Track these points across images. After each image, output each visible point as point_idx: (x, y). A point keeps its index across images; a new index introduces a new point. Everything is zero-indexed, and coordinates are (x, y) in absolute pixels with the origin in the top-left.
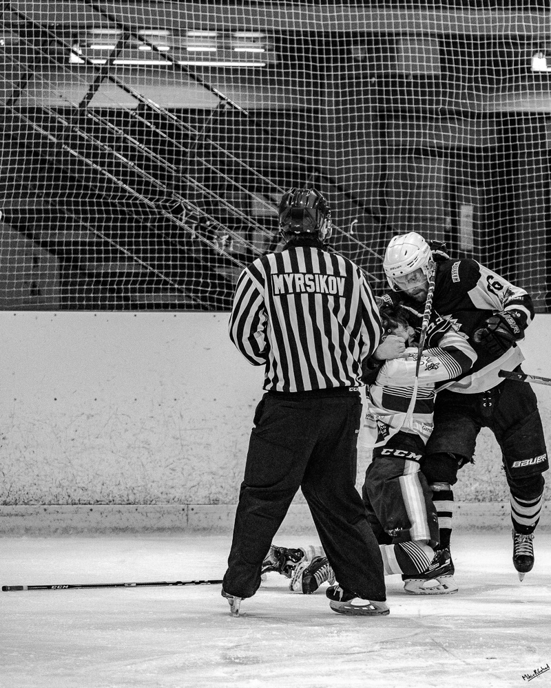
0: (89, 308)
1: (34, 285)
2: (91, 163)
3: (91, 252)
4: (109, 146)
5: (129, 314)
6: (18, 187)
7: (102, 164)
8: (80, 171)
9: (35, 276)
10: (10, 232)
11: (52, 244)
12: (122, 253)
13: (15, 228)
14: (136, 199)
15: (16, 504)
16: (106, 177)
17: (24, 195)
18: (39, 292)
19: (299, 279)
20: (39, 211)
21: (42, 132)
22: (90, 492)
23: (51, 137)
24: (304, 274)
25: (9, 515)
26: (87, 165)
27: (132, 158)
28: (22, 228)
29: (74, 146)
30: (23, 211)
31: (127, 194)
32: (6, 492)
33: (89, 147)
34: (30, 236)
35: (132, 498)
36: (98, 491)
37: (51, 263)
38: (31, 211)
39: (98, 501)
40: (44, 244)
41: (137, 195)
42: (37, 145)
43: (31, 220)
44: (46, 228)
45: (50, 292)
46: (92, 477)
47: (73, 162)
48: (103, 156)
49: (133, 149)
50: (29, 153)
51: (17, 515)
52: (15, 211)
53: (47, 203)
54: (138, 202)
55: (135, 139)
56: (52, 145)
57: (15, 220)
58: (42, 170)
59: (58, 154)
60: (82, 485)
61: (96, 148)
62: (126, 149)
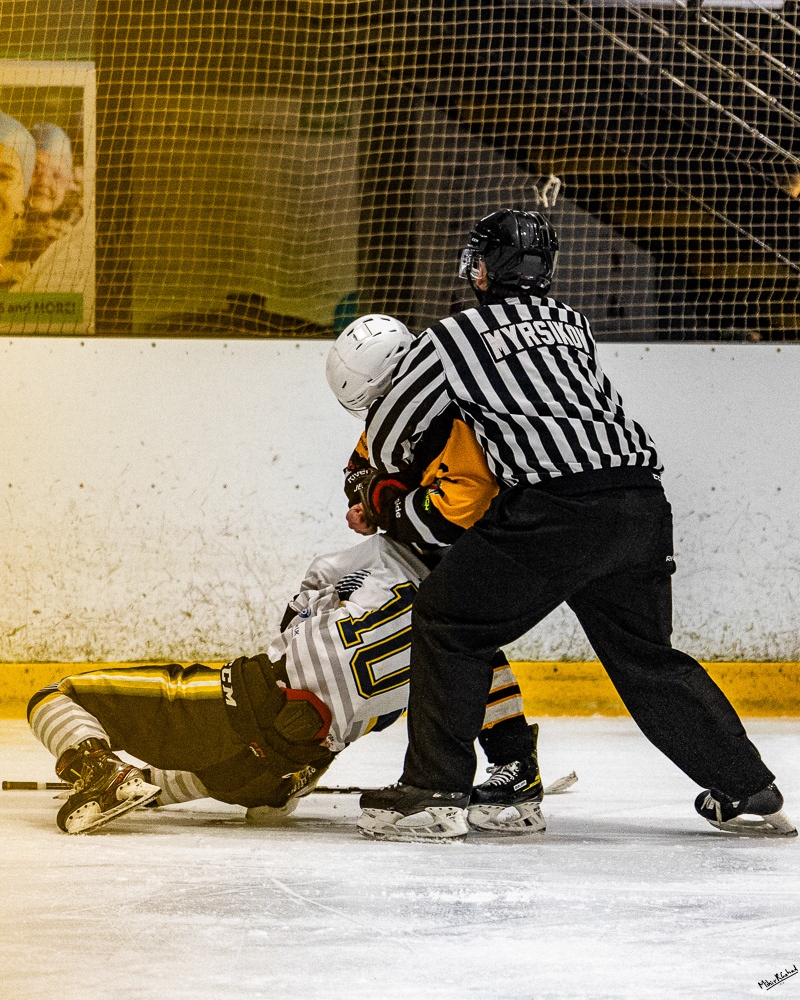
0: (702, 338)
1: (613, 300)
2: (705, 98)
3: (706, 245)
4: (736, 71)
5: (769, 349)
6: (586, 139)
7: (725, 101)
8: (689, 112)
9: (615, 285)
10: (574, 213)
11: (643, 232)
12: (757, 246)
13: (582, 206)
14: (781, 157)
15: (584, 661)
16: (731, 121)
17: (597, 152)
18: (622, 312)
19: (526, 329)
20: (621, 179)
21: (626, 47)
22: (703, 642)
23: (642, 57)
24: (531, 322)
25: (572, 678)
26: (700, 101)
27: (774, 91)
28: (594, 207)
29: (678, 72)
30: (595, 179)
31: (766, 150)
32: (567, 641)
33: (703, 72)
34: (606, 219)
35: (772, 651)
36: (718, 639)
37: (641, 264)
38: (608, 179)
39: (717, 657)
40: (630, 233)
41: (783, 151)
42: (618, 70)
43: (608, 193)
44: (632, 206)
45: (638, 311)
46: (707, 617)
47: (677, 98)
48: (726, 87)
49: (776, 76)
50: (605, 83)
51: (584, 678)
52: (583, 179)
53: (633, 164)
54: (783, 163)
55: (779, 58)
56: (642, 69)
57: (583, 193)
58: (626, 110)
59: (653, 84)
60: (689, 629)
61: (714, 73)
62: (763, 75)
